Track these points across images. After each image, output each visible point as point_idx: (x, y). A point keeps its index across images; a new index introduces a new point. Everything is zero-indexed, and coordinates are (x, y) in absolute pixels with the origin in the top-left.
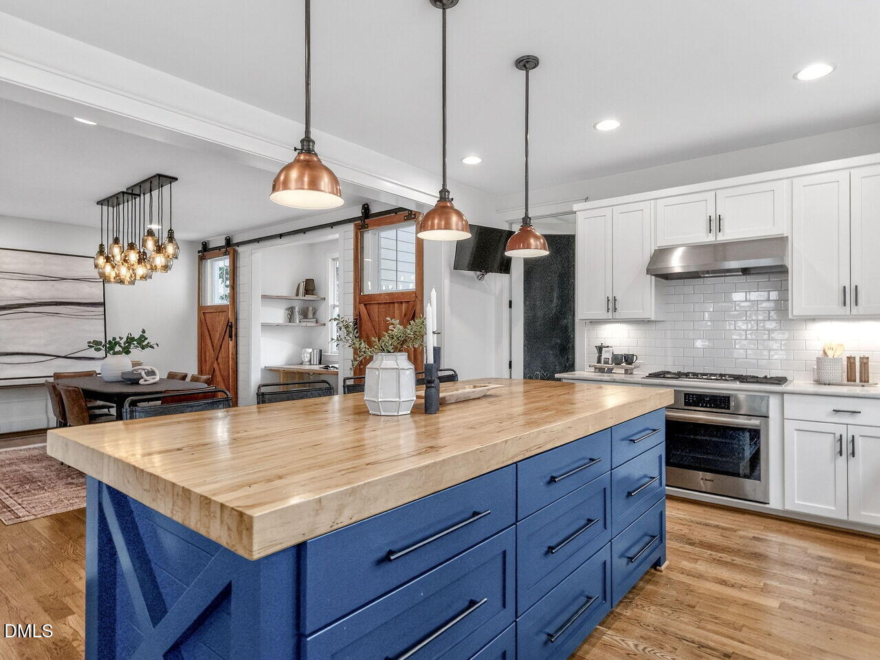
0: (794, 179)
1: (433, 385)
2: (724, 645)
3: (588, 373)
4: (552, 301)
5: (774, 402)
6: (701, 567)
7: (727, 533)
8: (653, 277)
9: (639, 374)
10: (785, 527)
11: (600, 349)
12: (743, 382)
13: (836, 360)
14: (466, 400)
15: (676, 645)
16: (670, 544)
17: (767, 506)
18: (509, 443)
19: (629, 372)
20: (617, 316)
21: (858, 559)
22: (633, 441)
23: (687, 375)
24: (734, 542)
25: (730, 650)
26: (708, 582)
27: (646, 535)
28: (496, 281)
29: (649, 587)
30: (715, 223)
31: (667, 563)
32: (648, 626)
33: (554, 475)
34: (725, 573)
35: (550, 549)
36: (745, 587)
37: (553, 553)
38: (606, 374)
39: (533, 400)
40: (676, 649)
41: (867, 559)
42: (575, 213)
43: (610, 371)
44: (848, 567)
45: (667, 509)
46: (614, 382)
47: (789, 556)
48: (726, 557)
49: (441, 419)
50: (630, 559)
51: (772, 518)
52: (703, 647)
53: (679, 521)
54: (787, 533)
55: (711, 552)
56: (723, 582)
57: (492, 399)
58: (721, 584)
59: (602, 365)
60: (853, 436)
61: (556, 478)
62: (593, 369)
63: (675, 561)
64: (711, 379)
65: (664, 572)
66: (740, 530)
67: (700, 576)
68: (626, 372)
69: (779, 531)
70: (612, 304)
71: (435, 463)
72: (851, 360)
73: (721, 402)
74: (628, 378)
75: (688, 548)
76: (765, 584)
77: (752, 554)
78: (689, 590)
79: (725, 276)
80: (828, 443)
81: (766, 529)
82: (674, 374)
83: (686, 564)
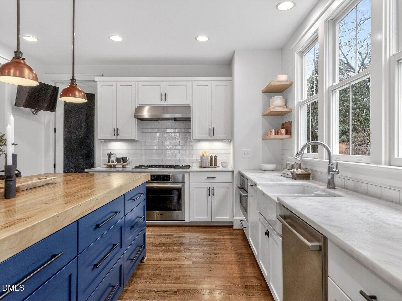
0: (193, 82)
1: (12, 179)
2: (174, 287)
3: (103, 168)
4: (81, 129)
5: (187, 176)
6: (161, 255)
7: (170, 237)
8: (137, 119)
9: (130, 167)
10: (190, 229)
11: (109, 155)
12: (175, 168)
13: (207, 157)
14: (34, 188)
15: (155, 295)
16: (147, 248)
17: (184, 221)
18: (75, 209)
19: (125, 167)
20: (119, 138)
21: (215, 236)
22: (134, 200)
23: (152, 166)
24: (173, 240)
25: (176, 289)
26: (164, 261)
27: (138, 246)
28: (45, 115)
29: (139, 272)
30: (164, 97)
31: (146, 257)
32: (141, 291)
33: (98, 224)
34: (170, 255)
35: (96, 266)
36: (179, 259)
37: (97, 267)
38: (112, 168)
39: (80, 183)
40: (154, 297)
41: (218, 235)
42: (96, 82)
43: (114, 166)
44: (212, 240)
45: (147, 232)
46: (118, 172)
47: (193, 241)
48: (171, 248)
49: (17, 202)
50: (132, 260)
51: (186, 226)
52: (165, 292)
53: (150, 236)
54: (192, 232)
55: (164, 247)
56: (171, 260)
57: (52, 186)
58: (170, 260)
59: (110, 163)
60: (213, 187)
61: (100, 225)
62: (106, 166)
63: (150, 255)
64: (162, 168)
65: (145, 262)
66: (174, 234)
67: (161, 260)
68: (123, 167)
69: (189, 231)
70: (116, 132)
71: (27, 229)
72: (211, 157)
73: (166, 178)
74: (125, 169)
75: (155, 248)
76: (186, 255)
77: (180, 243)
78: (157, 267)
79: (167, 121)
80: (205, 191)
81: (184, 231)
82: (146, 166)
83: (154, 256)
